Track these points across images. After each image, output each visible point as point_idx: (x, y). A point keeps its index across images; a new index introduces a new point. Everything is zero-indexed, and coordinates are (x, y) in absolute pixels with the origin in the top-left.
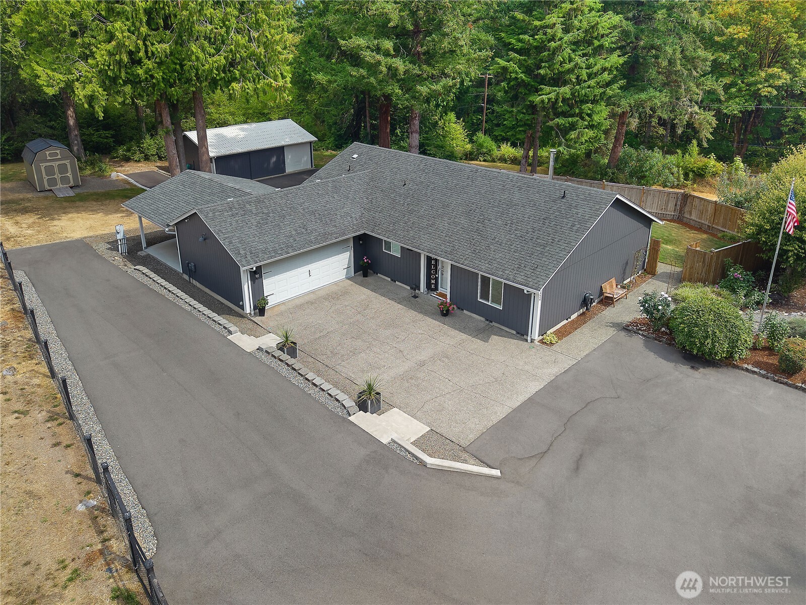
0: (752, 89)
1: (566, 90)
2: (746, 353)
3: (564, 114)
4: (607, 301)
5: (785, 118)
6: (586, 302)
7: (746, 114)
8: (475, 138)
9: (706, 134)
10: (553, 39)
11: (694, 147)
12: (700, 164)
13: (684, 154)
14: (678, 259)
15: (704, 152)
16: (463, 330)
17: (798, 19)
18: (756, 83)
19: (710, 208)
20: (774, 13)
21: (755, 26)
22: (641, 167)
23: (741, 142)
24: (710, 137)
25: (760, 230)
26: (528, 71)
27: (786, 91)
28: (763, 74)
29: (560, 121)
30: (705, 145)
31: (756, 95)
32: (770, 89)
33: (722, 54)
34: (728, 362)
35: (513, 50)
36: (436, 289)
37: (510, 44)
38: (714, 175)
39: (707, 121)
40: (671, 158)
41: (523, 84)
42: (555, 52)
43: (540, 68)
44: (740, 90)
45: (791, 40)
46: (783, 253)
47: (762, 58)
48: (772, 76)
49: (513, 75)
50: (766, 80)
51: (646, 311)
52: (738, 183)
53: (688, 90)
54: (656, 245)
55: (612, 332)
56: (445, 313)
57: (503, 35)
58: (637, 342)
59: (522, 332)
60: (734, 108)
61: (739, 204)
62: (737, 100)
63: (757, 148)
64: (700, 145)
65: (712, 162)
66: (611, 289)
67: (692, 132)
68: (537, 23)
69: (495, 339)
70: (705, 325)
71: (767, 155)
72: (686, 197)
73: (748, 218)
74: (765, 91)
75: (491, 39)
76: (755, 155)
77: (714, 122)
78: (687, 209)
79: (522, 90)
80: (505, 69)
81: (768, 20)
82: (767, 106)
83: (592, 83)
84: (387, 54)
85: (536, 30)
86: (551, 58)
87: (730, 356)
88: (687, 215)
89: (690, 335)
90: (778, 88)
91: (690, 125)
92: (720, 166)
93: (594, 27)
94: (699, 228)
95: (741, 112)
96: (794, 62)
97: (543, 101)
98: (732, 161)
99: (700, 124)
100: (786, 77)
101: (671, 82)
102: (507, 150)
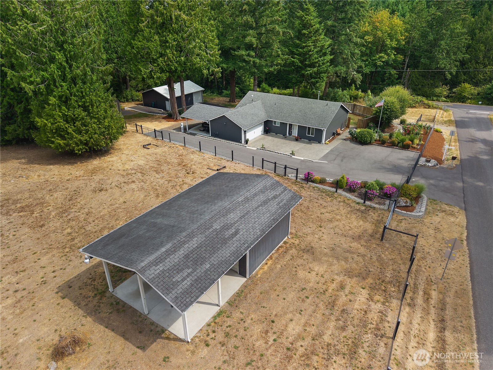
0: (374, 62)
1: (315, 69)
2: (374, 141)
3: (315, 78)
4: (339, 134)
5: (386, 73)
6: (334, 134)
7: (372, 72)
8: (261, 86)
9: (359, 82)
10: (310, 51)
11: (353, 87)
12: (356, 94)
13: (349, 90)
14: (355, 123)
15: (357, 89)
16: (304, 143)
17: (390, 33)
18: (375, 60)
19: (362, 109)
20: (381, 31)
21: (375, 36)
22: (335, 96)
23: (370, 84)
24: (360, 83)
25: (377, 112)
26: (301, 62)
27: (386, 63)
28: (378, 56)
29: (313, 80)
30: (358, 86)
31: (375, 65)
32: (380, 62)
33: (362, 48)
34: (370, 143)
35: (296, 54)
36: (291, 135)
37: (293, 52)
38: (361, 98)
39: (359, 77)
40: (345, 92)
41: (300, 67)
42: (311, 55)
43: (306, 61)
44: (369, 63)
45: (388, 42)
46: (382, 118)
47: (377, 49)
48: (381, 57)
49: (297, 64)
50: (379, 58)
51: (350, 134)
52: (370, 100)
53: (352, 65)
54: (349, 119)
55: (341, 141)
56: (297, 140)
57: (291, 48)
58: (348, 142)
59: (320, 142)
60: (367, 70)
61: (371, 106)
62: (368, 67)
63: (375, 86)
64: (356, 86)
65: (360, 93)
66: (339, 131)
67: (353, 81)
68: (304, 44)
69: (313, 144)
70: (365, 134)
71: (380, 89)
72: (355, 105)
73: (374, 109)
74: (379, 63)
75: (287, 50)
76: (375, 89)
77: (361, 77)
78: (355, 109)
79: (299, 69)
80: (293, 62)
81: (379, 34)
82: (379, 69)
83: (324, 66)
84: (252, 57)
85: (304, 47)
86: (309, 58)
87: (371, 142)
88: (355, 111)
89: (361, 137)
90: (383, 62)
91: (353, 79)
92: (363, 94)
93: (323, 46)
94: (359, 115)
95: (370, 72)
96: (389, 51)
97: (308, 73)
98: (367, 92)
99: (356, 79)
100: (386, 57)
101: (345, 62)
102: (275, 90)
